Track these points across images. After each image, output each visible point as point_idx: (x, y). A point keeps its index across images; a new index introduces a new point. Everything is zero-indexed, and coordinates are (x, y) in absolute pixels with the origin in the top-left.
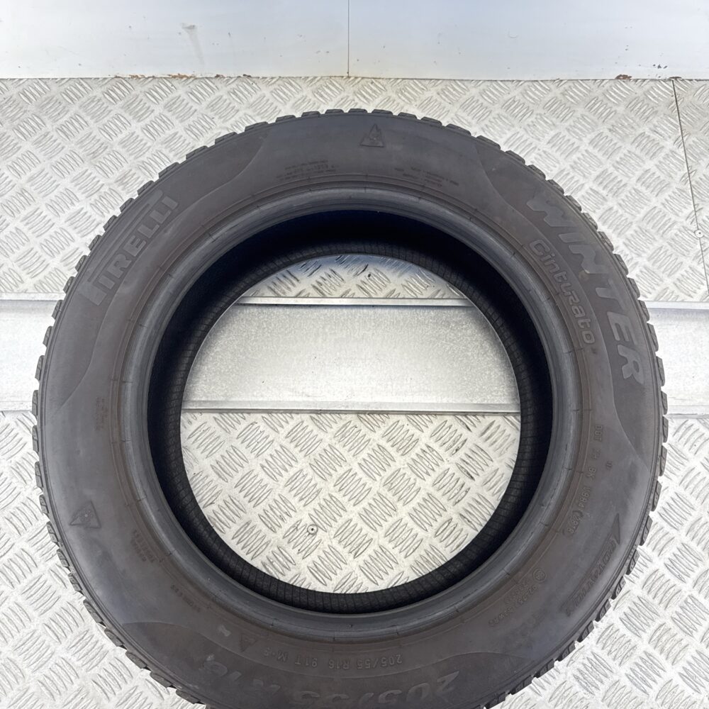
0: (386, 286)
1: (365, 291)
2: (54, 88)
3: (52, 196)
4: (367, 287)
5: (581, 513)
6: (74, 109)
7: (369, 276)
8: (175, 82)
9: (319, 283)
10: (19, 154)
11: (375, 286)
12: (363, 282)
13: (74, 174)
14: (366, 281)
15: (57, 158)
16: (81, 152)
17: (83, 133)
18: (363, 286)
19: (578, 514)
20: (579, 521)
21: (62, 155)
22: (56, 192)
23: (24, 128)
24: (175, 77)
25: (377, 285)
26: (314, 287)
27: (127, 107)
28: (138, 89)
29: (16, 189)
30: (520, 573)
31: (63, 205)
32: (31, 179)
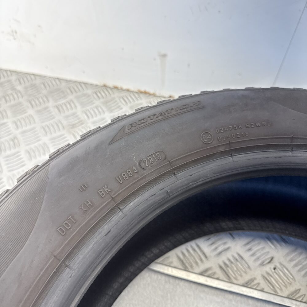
0: (291, 284)
1: (270, 283)
2: (64, 84)
3: (32, 146)
4: (272, 279)
5: (140, 164)
6: (71, 97)
7: (275, 269)
8: (141, 95)
9: (225, 264)
10: (23, 116)
11: (281, 281)
12: (268, 273)
13: (54, 135)
14: (271, 273)
15: (47, 123)
16: (65, 123)
17: (71, 112)
18: (268, 278)
19: (143, 165)
20: (146, 158)
21: (51, 122)
22: (36, 144)
23: (35, 102)
24: (141, 92)
25: (282, 281)
26: (221, 267)
27: (105, 103)
28: (116, 95)
29: (11, 136)
30: (221, 149)
31: (37, 153)
32: (24, 132)
